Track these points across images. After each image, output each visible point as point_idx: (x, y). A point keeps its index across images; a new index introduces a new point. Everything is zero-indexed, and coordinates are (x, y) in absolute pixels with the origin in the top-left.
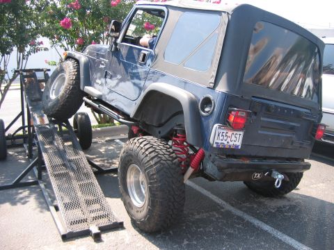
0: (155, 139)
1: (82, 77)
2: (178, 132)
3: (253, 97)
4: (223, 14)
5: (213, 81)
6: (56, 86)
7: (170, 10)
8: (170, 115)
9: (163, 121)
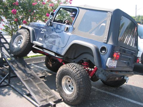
0: (76, 64)
1: (31, 37)
2: (84, 61)
3: (121, 47)
4: (108, 12)
5: (106, 40)
6: (16, 41)
7: (80, 9)
8: (80, 54)
9: (76, 57)
